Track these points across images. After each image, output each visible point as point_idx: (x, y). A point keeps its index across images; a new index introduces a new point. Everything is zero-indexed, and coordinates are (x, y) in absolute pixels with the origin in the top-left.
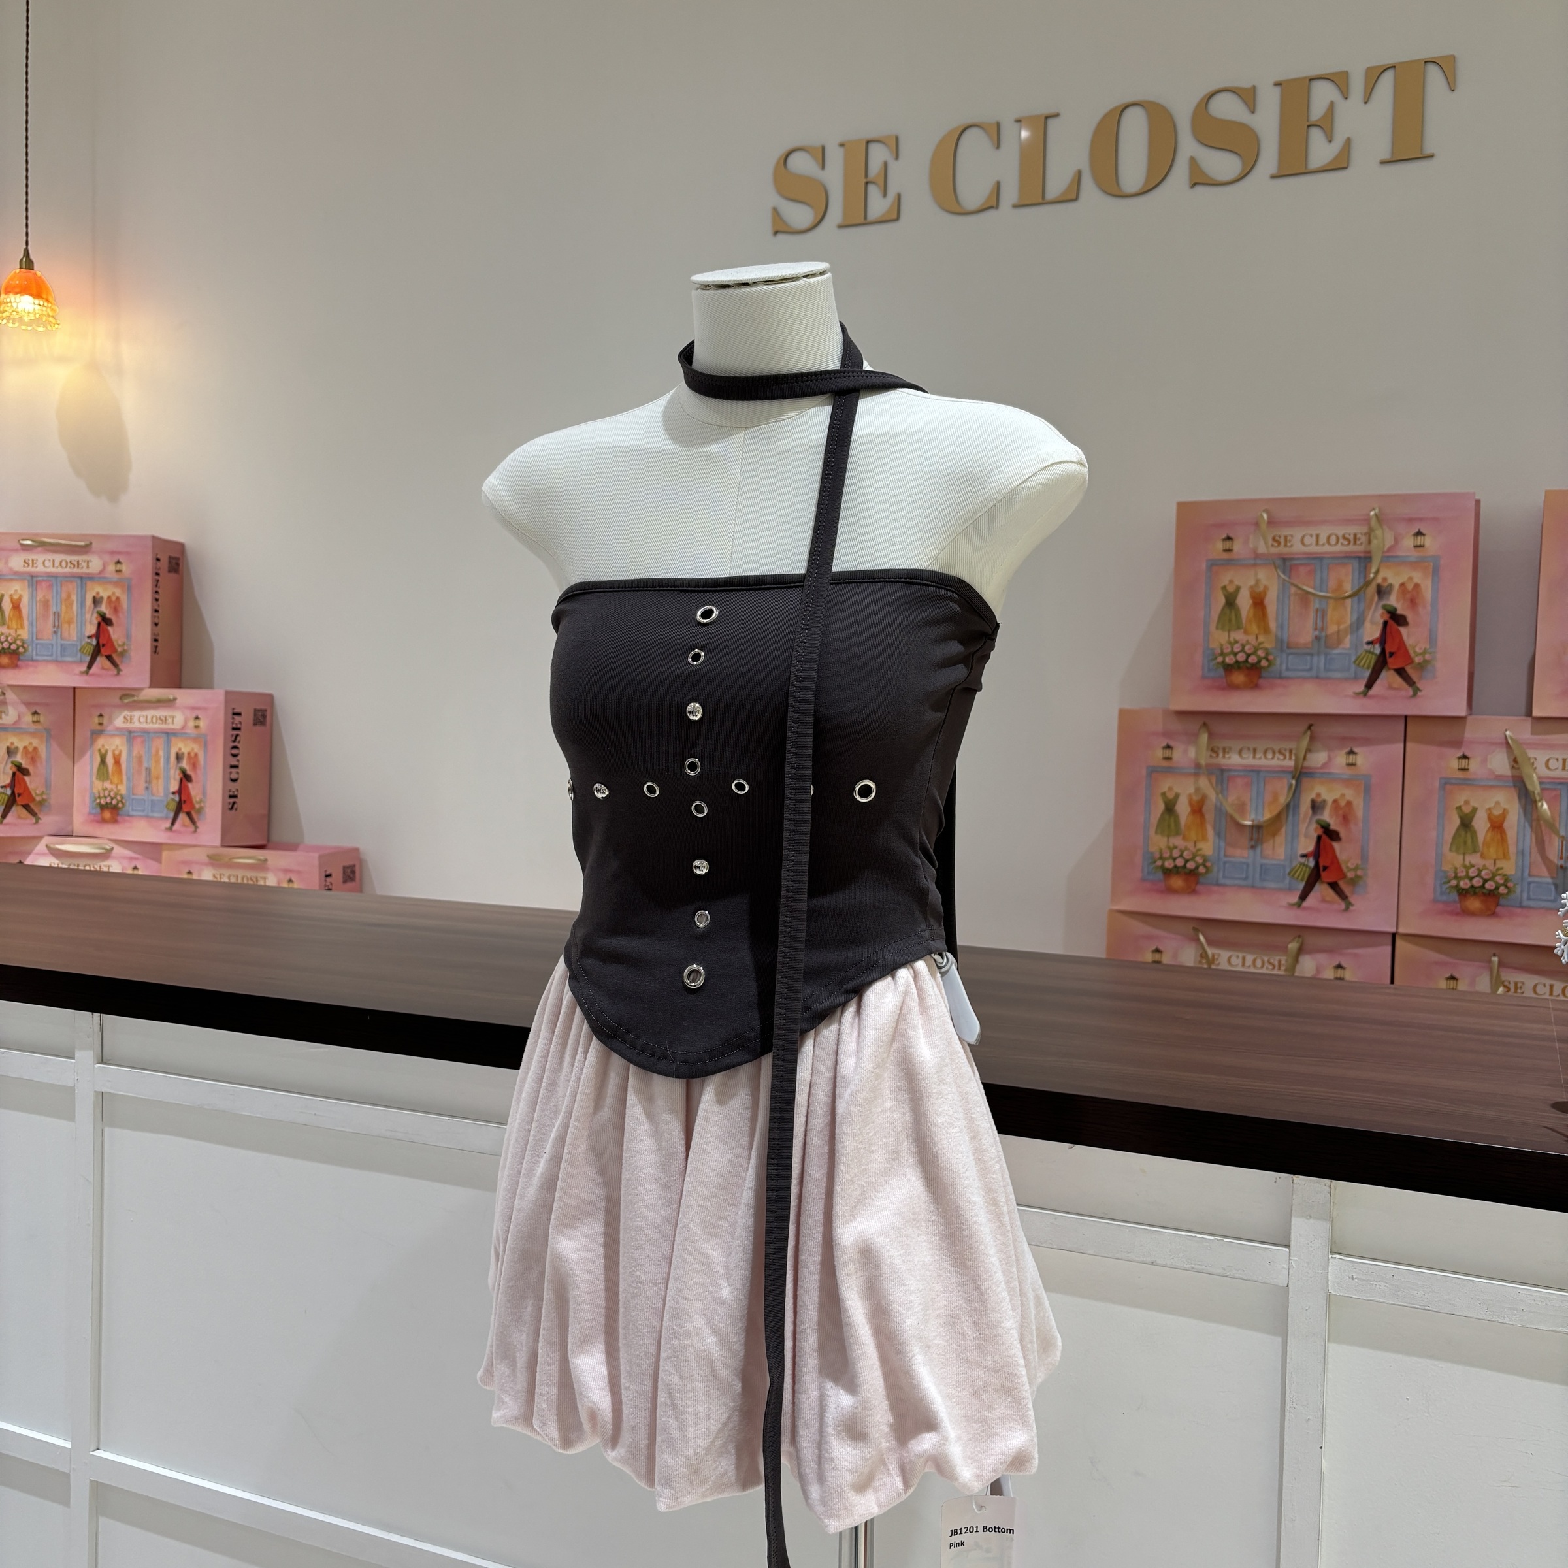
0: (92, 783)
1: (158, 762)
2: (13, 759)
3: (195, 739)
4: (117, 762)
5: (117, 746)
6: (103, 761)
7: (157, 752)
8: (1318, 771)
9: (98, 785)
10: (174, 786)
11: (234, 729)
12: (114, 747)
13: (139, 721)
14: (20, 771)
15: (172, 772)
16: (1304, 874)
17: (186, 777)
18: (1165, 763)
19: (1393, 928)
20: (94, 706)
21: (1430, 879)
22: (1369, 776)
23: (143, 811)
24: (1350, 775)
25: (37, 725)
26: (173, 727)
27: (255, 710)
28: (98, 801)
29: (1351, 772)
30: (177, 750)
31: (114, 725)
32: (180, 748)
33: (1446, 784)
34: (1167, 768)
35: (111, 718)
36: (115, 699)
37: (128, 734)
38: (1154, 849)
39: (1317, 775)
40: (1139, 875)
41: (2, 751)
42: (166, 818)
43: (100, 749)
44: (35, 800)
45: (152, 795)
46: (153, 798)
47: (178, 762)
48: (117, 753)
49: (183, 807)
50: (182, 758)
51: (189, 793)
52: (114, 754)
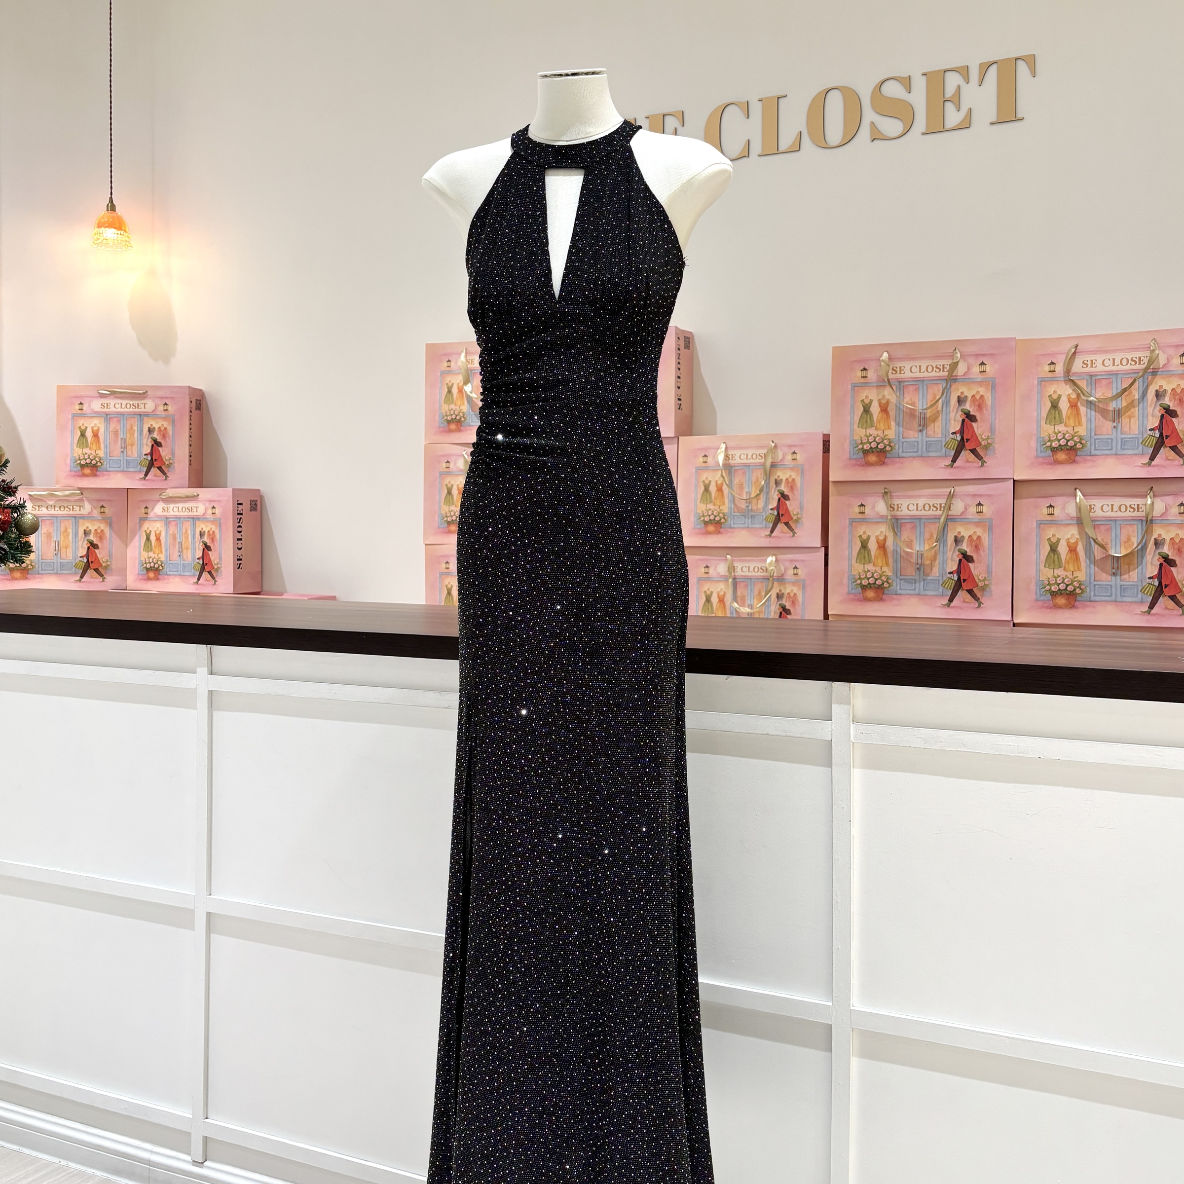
0: (140, 553)
1: (187, 538)
2: (88, 538)
3: (213, 522)
5: (158, 528)
6: (148, 539)
7: (187, 531)
8: (959, 517)
10: (199, 554)
11: (239, 514)
12: (156, 529)
13: (173, 510)
14: (93, 546)
15: (197, 544)
17: (207, 548)
18: (860, 516)
19: (1009, 618)
20: (141, 501)
21: (1033, 587)
22: (992, 519)
23: (177, 571)
24: (980, 519)
25: (103, 515)
26: (197, 514)
27: (251, 500)
28: (145, 565)
29: (980, 517)
30: (201, 529)
31: (155, 514)
32: (202, 529)
33: (1040, 524)
34: (862, 519)
35: (153, 509)
36: (156, 496)
37: (165, 519)
38: (855, 573)
39: (957, 520)
40: (846, 590)
41: (81, 532)
42: (194, 575)
43: (145, 531)
44: (102, 565)
45: (183, 560)
46: (184, 562)
47: (201, 537)
48: (158, 532)
49: (206, 567)
50: (204, 535)
51: (210, 558)
52: (156, 533)
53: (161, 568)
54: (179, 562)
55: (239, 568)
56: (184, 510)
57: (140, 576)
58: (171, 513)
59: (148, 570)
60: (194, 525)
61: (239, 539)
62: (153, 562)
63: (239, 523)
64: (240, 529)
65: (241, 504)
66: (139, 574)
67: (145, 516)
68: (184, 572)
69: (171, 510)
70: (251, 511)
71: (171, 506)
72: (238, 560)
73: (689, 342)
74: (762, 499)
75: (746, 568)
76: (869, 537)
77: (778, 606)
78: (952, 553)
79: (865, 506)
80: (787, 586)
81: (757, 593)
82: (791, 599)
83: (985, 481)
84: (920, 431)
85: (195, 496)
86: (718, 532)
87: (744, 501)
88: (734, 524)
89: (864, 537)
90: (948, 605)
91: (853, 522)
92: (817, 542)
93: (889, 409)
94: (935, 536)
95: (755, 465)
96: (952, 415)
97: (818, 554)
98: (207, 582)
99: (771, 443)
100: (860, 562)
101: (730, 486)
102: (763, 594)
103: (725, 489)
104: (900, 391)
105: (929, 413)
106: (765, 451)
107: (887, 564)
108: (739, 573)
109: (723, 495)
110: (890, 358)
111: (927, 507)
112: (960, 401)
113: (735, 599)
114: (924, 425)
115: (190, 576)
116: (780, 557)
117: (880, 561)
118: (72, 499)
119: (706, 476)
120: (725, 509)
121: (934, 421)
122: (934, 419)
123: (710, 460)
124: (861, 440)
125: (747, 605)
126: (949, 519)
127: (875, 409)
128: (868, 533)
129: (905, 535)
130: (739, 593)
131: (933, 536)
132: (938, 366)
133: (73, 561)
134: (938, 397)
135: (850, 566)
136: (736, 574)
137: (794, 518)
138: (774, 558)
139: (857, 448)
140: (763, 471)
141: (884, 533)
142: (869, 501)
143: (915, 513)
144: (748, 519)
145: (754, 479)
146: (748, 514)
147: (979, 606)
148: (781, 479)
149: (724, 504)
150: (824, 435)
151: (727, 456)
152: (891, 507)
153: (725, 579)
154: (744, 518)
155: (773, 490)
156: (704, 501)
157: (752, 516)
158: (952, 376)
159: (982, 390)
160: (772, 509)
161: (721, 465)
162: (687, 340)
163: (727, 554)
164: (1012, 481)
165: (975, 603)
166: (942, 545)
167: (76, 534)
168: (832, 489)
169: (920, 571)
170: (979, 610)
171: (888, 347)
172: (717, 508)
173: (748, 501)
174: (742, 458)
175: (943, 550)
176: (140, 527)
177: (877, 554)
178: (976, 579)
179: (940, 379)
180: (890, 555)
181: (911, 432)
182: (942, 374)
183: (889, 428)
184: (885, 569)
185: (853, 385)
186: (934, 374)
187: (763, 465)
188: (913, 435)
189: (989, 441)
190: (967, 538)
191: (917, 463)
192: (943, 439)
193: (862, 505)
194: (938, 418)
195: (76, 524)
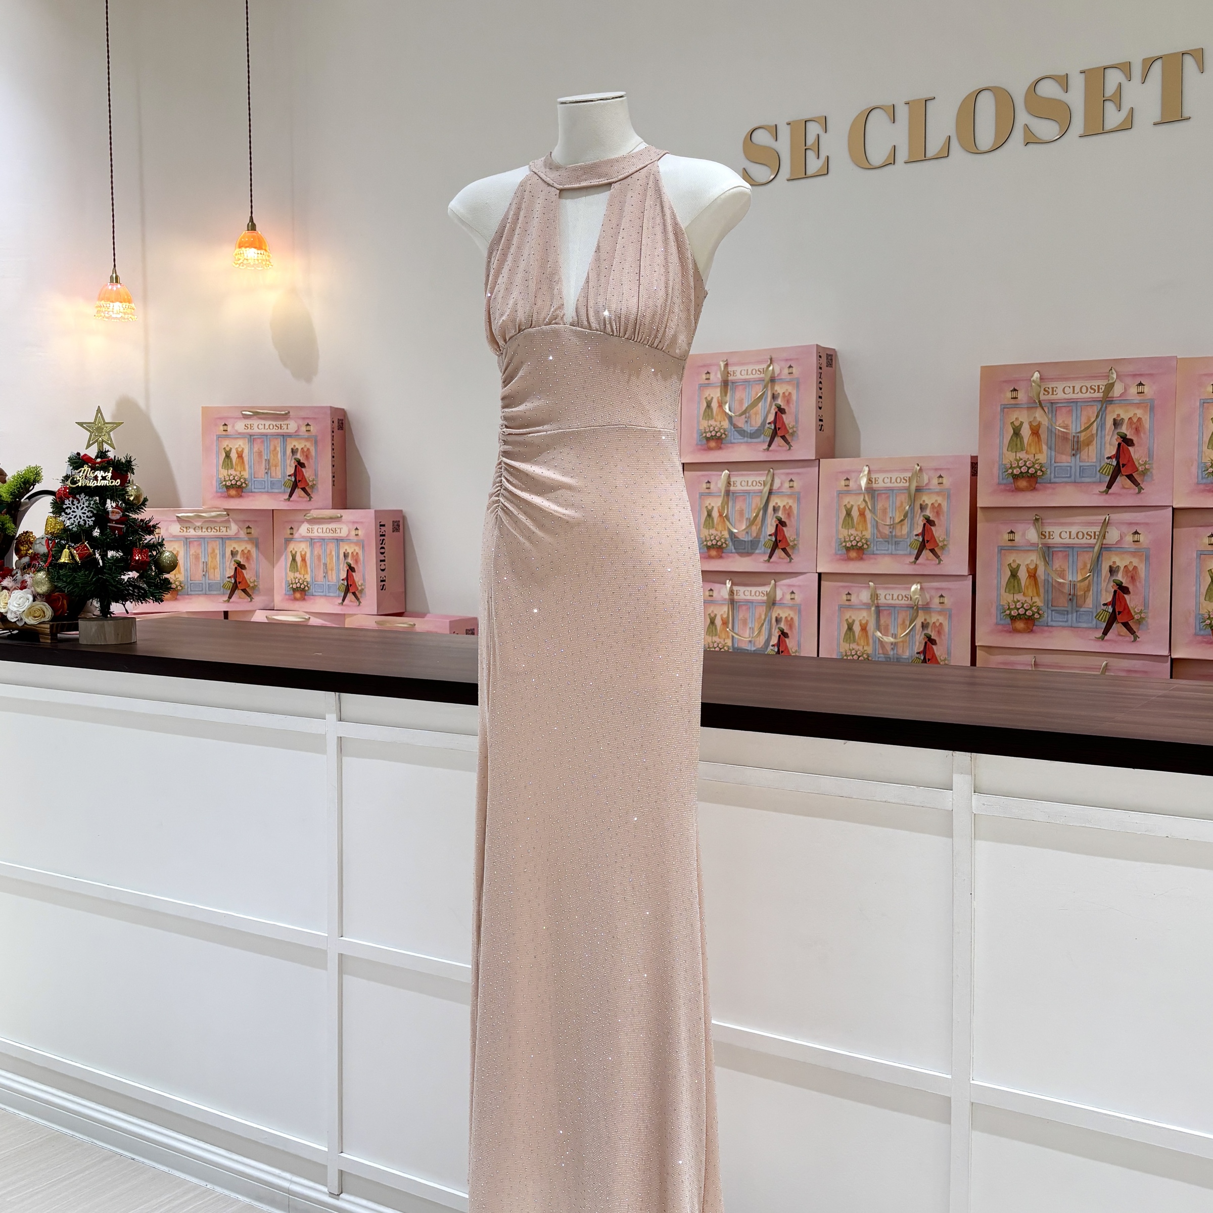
0: (286, 574)
1: (331, 559)
2: (235, 559)
3: (357, 543)
4: (304, 560)
5: (303, 549)
6: (294, 559)
7: (331, 552)
8: (1114, 546)
9: (291, 575)
10: (344, 575)
11: (381, 535)
12: (301, 550)
13: (317, 531)
14: (240, 566)
15: (341, 566)
16: (1106, 617)
17: (351, 569)
18: (1010, 544)
19: (1166, 653)
20: (286, 522)
21: (1192, 620)
22: (1149, 548)
23: (323, 592)
24: (1136, 549)
25: (250, 536)
26: (341, 535)
27: (393, 521)
28: (291, 586)
29: (1136, 547)
30: (344, 551)
31: (300, 534)
32: (346, 550)
33: (1201, 554)
34: (1011, 547)
35: (298, 530)
36: (300, 517)
37: (310, 540)
38: (1004, 603)
39: (1112, 549)
40: (995, 621)
41: (228, 554)
42: (339, 596)
43: (291, 551)
44: (249, 586)
45: (328, 581)
46: (329, 583)
47: (345, 559)
48: (303, 553)
49: (350, 588)
50: (348, 556)
51: (354, 579)
52: (301, 554)
53: (306, 588)
54: (324, 583)
55: (382, 589)
56: (328, 531)
57: (287, 597)
58: (316, 534)
59: (295, 590)
60: (338, 546)
61: (381, 561)
62: (299, 582)
63: (382, 544)
64: (382, 551)
65: (384, 525)
66: (286, 594)
67: (291, 536)
68: (329, 592)
69: (315, 530)
70: (393, 531)
71: (316, 527)
72: (382, 581)
73: (832, 360)
74: (906, 524)
75: (889, 596)
76: (1019, 566)
77: (923, 636)
78: (1106, 583)
79: (1014, 533)
80: (933, 614)
81: (901, 623)
82: (937, 629)
83: (1140, 508)
84: (1074, 455)
85: (338, 517)
86: (860, 559)
87: (888, 527)
88: (877, 550)
89: (1014, 565)
90: (1102, 639)
91: (1001, 549)
92: (965, 570)
93: (1040, 432)
94: (1089, 566)
95: (900, 489)
96: (1108, 438)
97: (966, 582)
98: (351, 603)
99: (916, 466)
100: (1009, 592)
101: (873, 511)
102: (908, 623)
103: (868, 515)
104: (1052, 412)
105: (1083, 436)
106: (909, 475)
107: (1038, 594)
108: (882, 601)
109: (865, 521)
110: (1041, 379)
111: (1080, 536)
112: (1116, 423)
113: (878, 628)
114: (1078, 449)
115: (336, 597)
116: (926, 585)
117: (1030, 591)
118: (219, 520)
119: (848, 500)
120: (868, 534)
121: (1088, 445)
122: (1088, 443)
123: (852, 483)
124: (1011, 465)
125: (890, 635)
126: (1104, 548)
127: (1026, 432)
128: (1018, 562)
129: (1057, 564)
130: (882, 621)
131: (1086, 566)
132: (1093, 387)
133: (221, 582)
134: (1093, 420)
135: (999, 595)
136: (879, 602)
137: (940, 544)
138: (919, 586)
139: (1007, 473)
140: (907, 495)
141: (1035, 562)
142: (1019, 528)
143: (1067, 541)
144: (892, 545)
145: (898, 504)
146: (892, 540)
147: (1135, 640)
148: (927, 504)
149: (866, 529)
150: (972, 457)
151: (870, 480)
152: (1042, 534)
153: (867, 606)
154: (887, 543)
155: (918, 516)
156: (845, 526)
157: (895, 542)
158: (1107, 397)
159: (1139, 413)
160: (917, 535)
161: (863, 489)
162: (829, 358)
163: (870, 581)
164: (1171, 508)
165: (1130, 637)
166: (1096, 575)
167: (224, 555)
168: (980, 514)
169: (1072, 602)
170: (1134, 644)
171: (1040, 367)
172: (859, 533)
173: (892, 526)
174: (885, 481)
175: (1098, 581)
176: (286, 549)
177: (1027, 584)
178: (1132, 611)
179: (1094, 400)
180: (1041, 584)
181: (1064, 457)
182: (1096, 395)
183: (1041, 451)
184: (1036, 599)
185: (1003, 406)
186: (1088, 395)
187: (908, 489)
188: (1066, 460)
189: (1147, 466)
190: (1122, 568)
191: (1070, 489)
192: (1098, 464)
193: (1012, 532)
194: (1092, 441)
195: (224, 544)
